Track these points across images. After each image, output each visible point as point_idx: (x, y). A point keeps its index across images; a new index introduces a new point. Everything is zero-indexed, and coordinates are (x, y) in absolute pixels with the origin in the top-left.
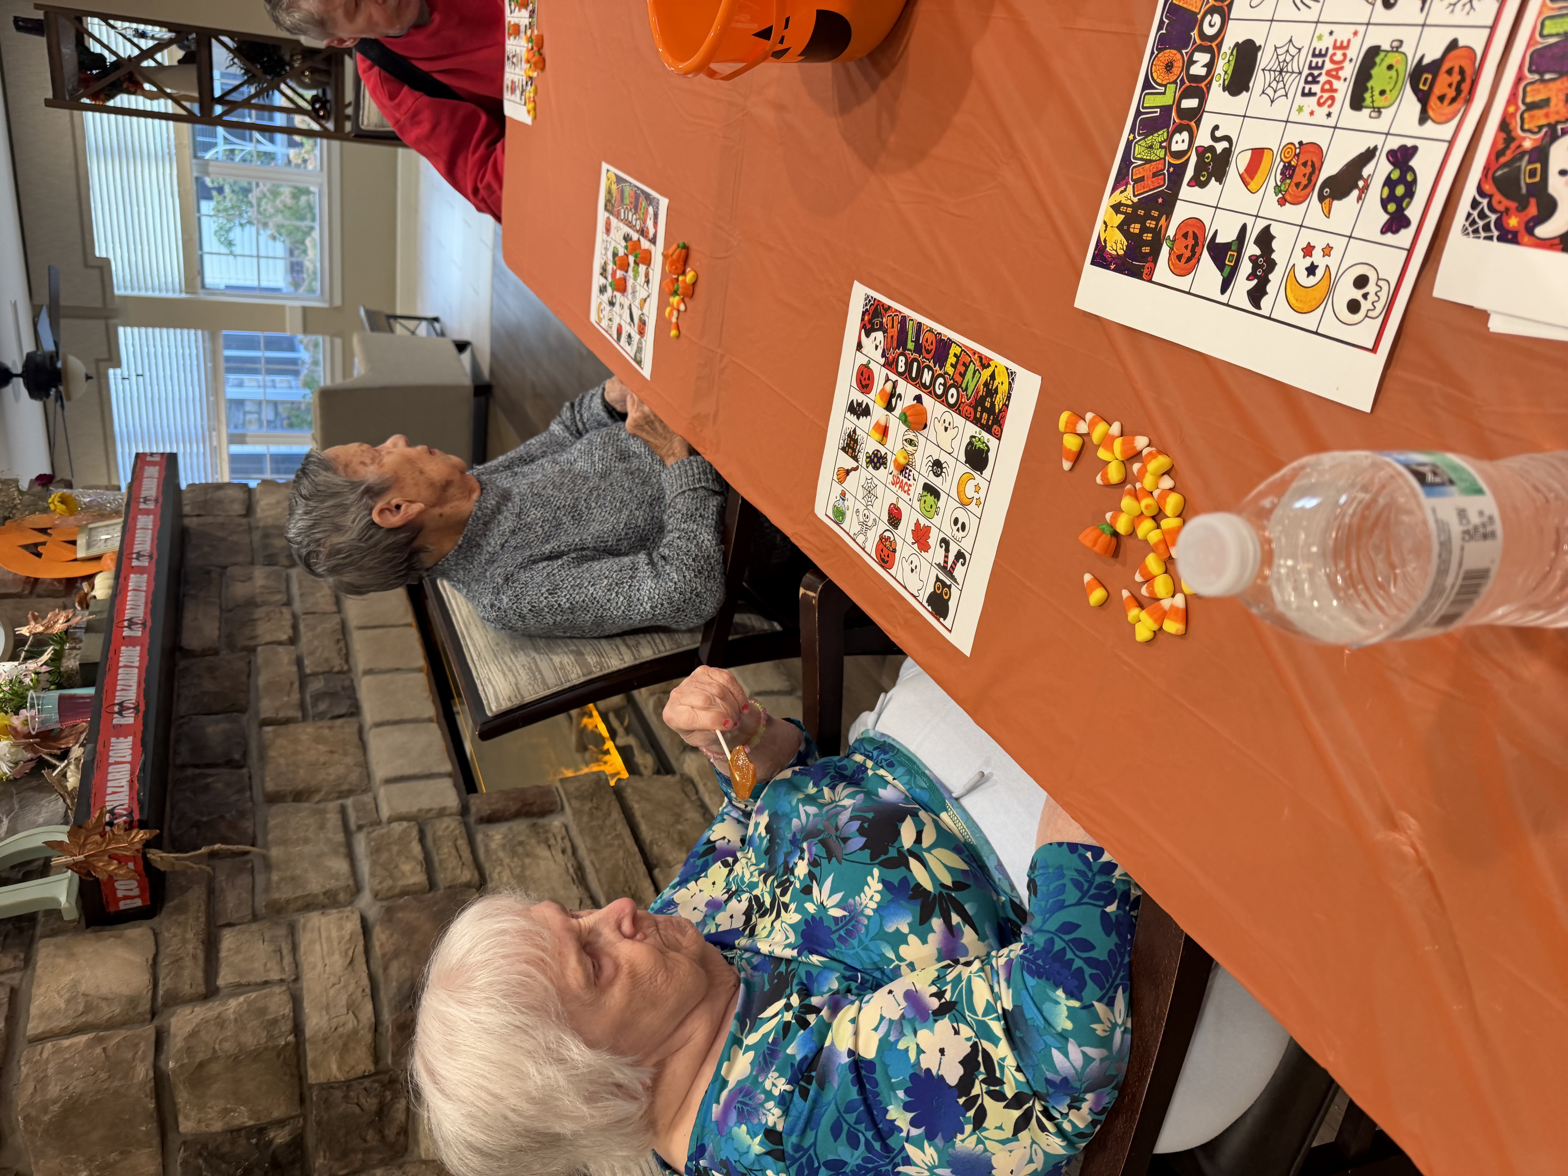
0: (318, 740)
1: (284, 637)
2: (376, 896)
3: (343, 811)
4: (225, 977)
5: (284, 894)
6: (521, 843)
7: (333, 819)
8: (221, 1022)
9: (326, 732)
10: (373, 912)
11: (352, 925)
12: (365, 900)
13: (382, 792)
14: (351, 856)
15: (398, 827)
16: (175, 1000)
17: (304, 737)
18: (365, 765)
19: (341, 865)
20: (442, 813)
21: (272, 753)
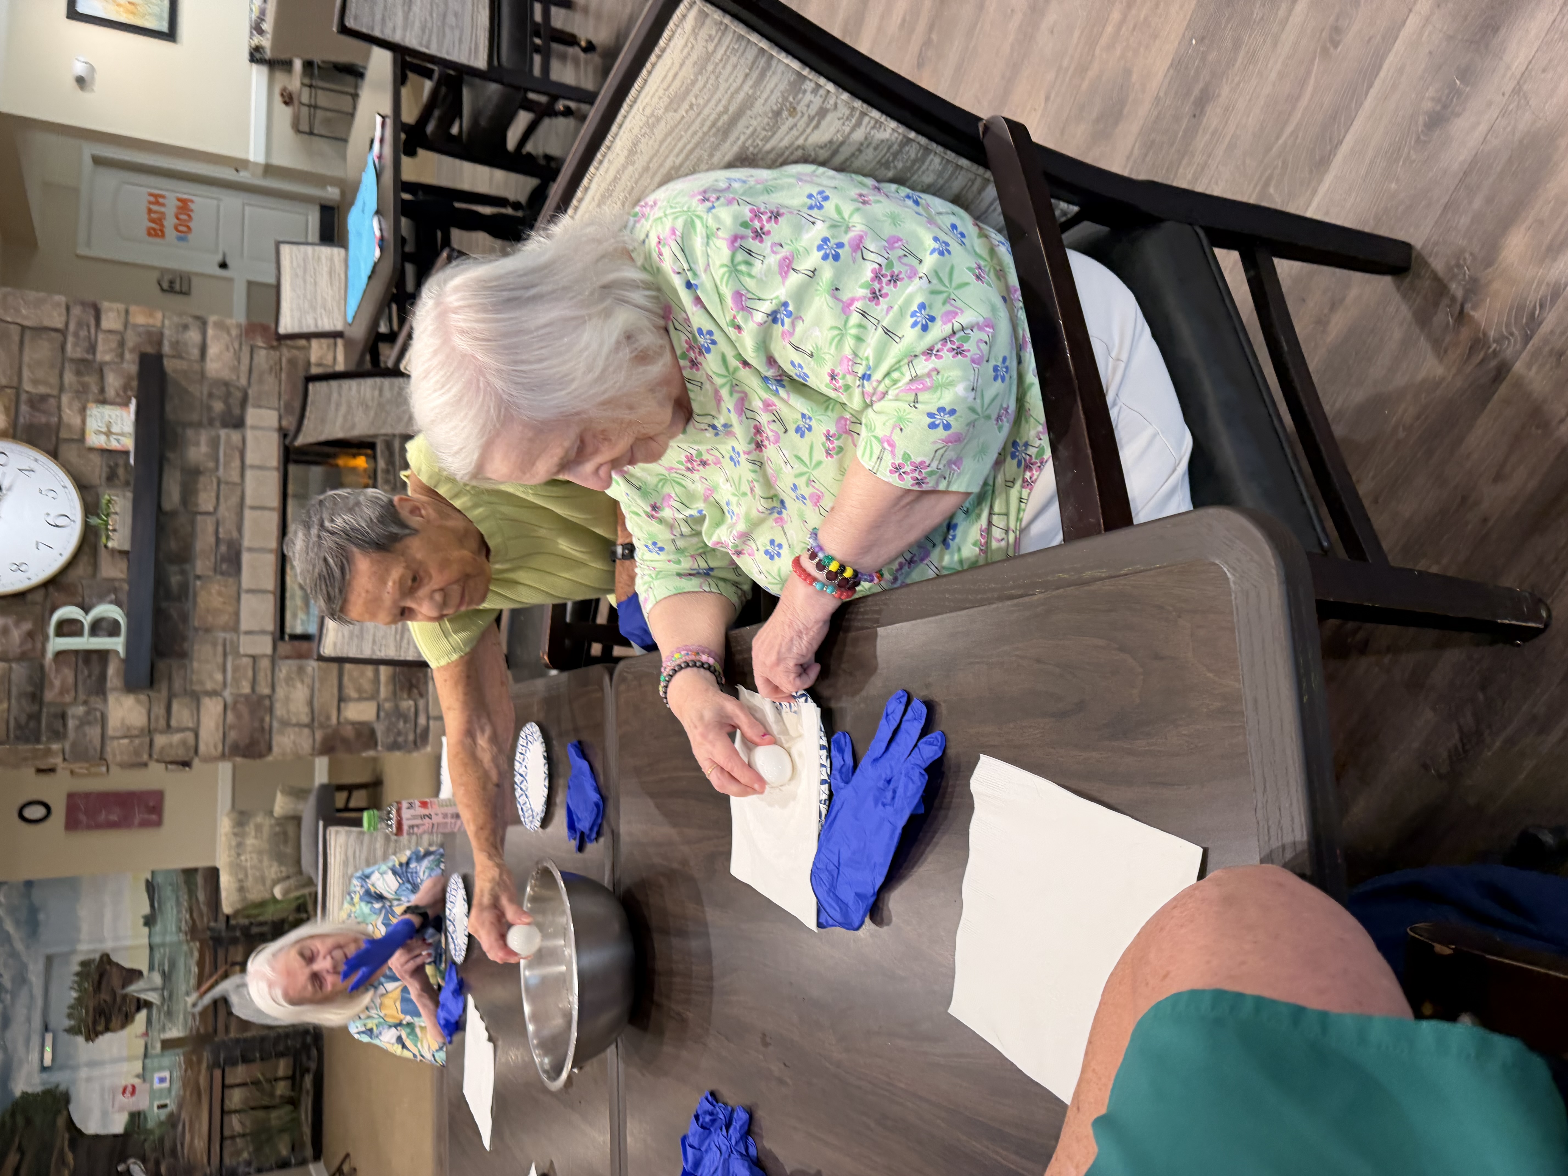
0: (220, 594)
1: (211, 509)
2: (232, 694)
3: (224, 645)
4: (173, 723)
5: (197, 688)
6: (292, 679)
7: (220, 649)
8: (171, 745)
9: (223, 589)
10: (229, 700)
11: (220, 708)
12: (227, 694)
13: (242, 638)
14: (224, 671)
15: (245, 660)
16: (156, 730)
17: (214, 591)
18: (237, 614)
19: (219, 677)
20: (265, 656)
21: (199, 600)
